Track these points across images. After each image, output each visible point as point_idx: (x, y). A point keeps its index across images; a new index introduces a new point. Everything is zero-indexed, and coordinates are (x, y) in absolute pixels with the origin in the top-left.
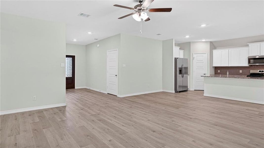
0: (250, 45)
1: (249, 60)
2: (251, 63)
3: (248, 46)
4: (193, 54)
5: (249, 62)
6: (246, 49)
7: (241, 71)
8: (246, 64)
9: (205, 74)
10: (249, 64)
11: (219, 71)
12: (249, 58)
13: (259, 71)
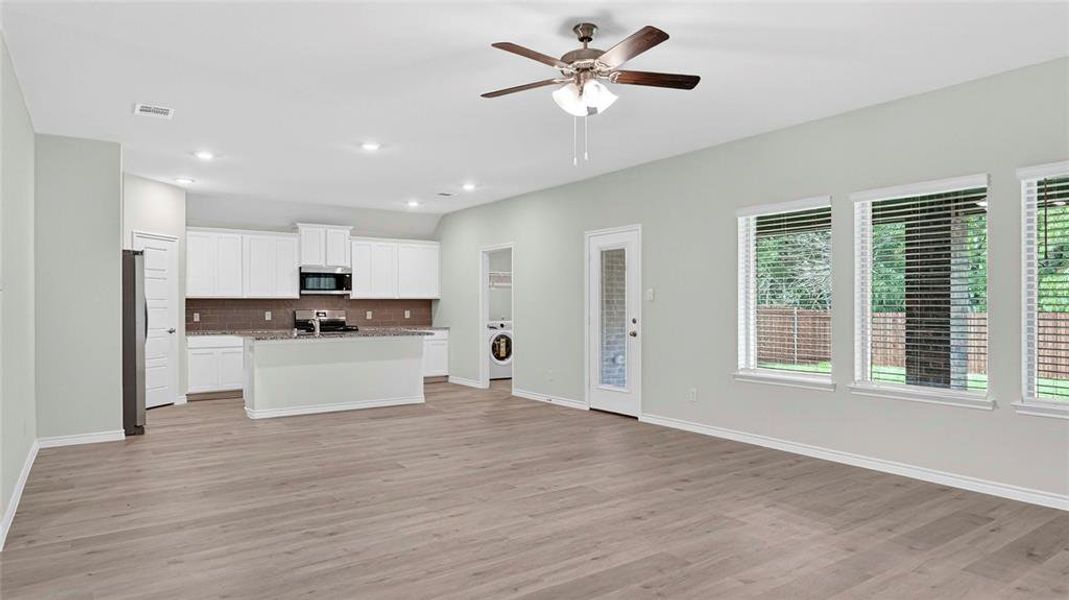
0: (303, 228)
1: (304, 277)
2: (310, 287)
3: (298, 232)
4: (133, 235)
5: (303, 286)
6: (288, 241)
7: (268, 316)
8: (292, 291)
9: (171, 332)
10: (303, 292)
11: (197, 317)
12: (303, 271)
13: (317, 313)
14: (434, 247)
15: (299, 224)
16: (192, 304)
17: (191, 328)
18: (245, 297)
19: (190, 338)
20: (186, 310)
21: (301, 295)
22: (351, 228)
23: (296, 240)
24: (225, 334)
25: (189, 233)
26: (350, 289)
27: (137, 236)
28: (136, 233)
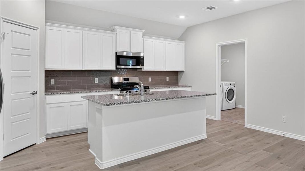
0: (118, 30)
1: (119, 58)
2: (121, 63)
5: (118, 63)
6: (109, 36)
7: (97, 80)
8: (111, 66)
9: (33, 94)
10: (118, 67)
11: (53, 82)
12: (118, 54)
13: (124, 78)
14: (182, 44)
15: (115, 27)
16: (49, 74)
17: (49, 89)
18: (83, 69)
19: (48, 97)
20: (45, 77)
21: (116, 68)
22: (144, 31)
23: (114, 36)
24: (72, 93)
25: (47, 27)
26: (143, 65)
27: (4, 21)
28: (3, 18)
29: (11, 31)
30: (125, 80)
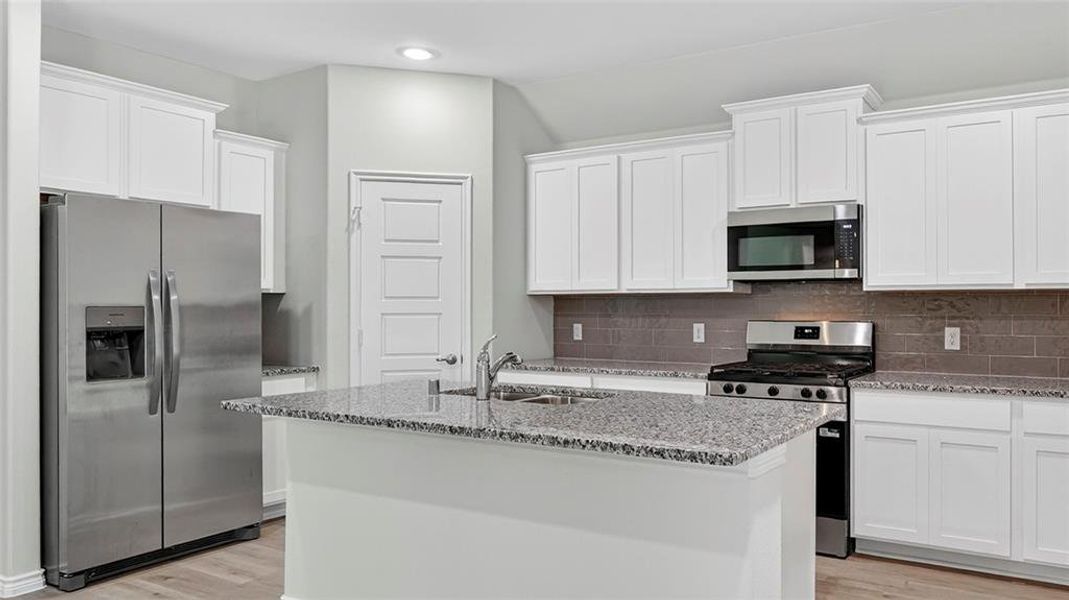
0: (744, 116)
2: (745, 269)
3: (730, 127)
4: (349, 175)
5: (734, 259)
7: (699, 332)
8: (712, 275)
10: (731, 275)
11: (579, 331)
13: (797, 328)
15: (731, 107)
17: (568, 353)
27: (362, 180)
28: (356, 173)
29: (380, 201)
30: (800, 333)
